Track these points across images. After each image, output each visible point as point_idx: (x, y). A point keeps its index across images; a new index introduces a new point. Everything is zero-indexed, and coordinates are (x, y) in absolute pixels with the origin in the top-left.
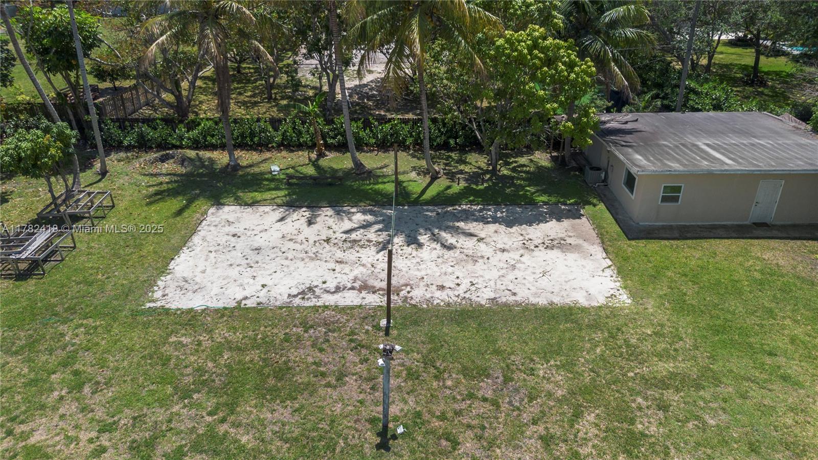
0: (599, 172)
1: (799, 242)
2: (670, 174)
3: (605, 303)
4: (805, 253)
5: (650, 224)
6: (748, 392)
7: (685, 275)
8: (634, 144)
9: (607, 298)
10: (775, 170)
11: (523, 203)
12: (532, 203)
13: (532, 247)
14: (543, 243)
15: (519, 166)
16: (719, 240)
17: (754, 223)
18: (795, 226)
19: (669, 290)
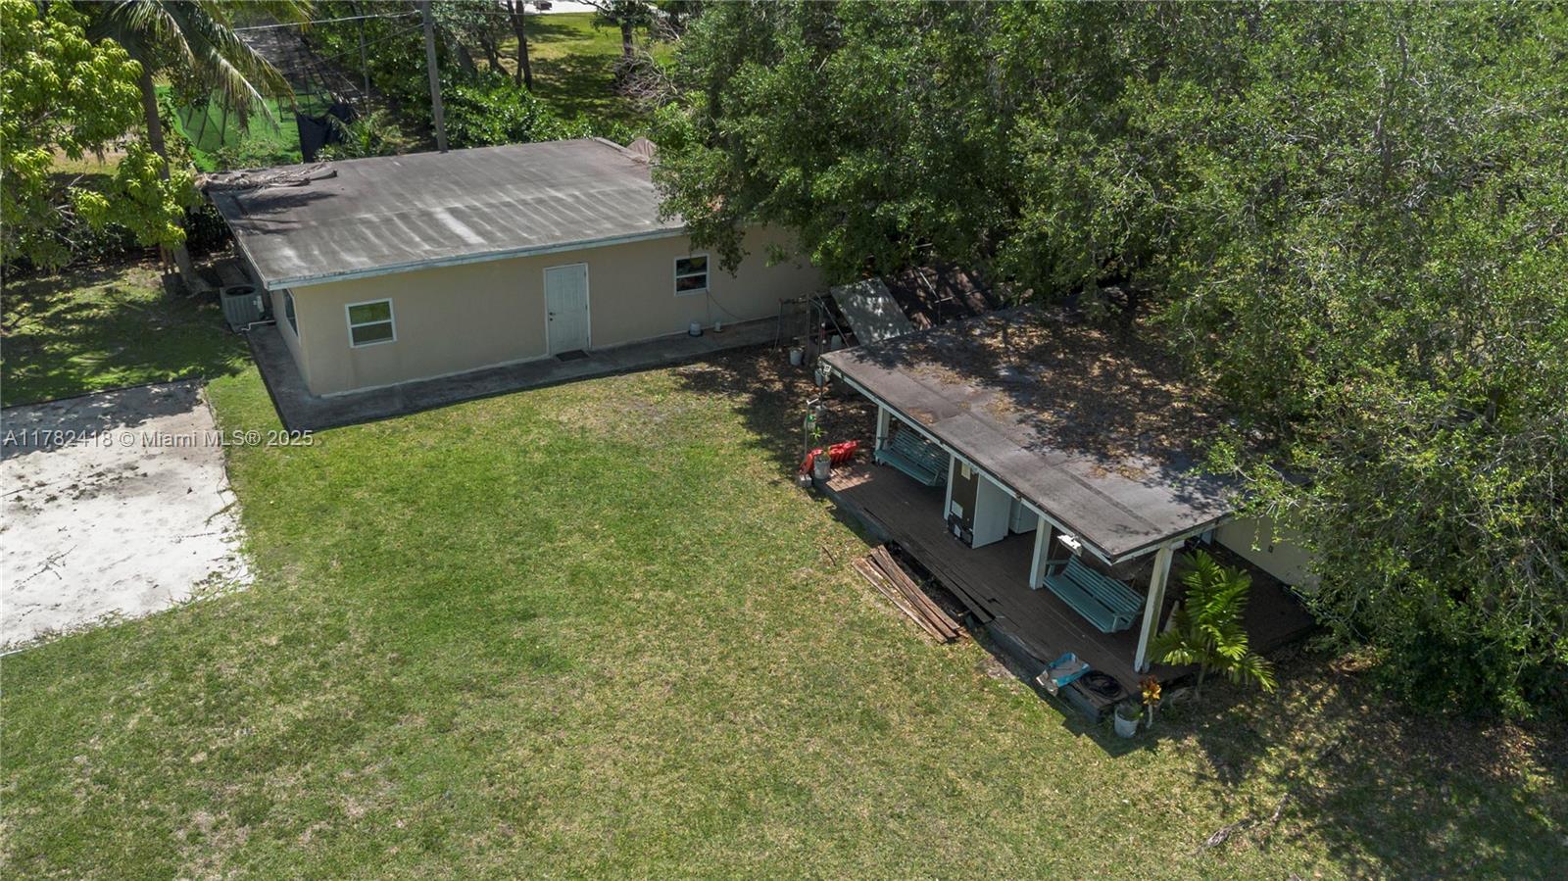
0: (247, 296)
1: (632, 377)
2: (344, 281)
3: (189, 597)
4: (639, 395)
5: (346, 393)
6: (456, 714)
7: (393, 490)
8: (295, 225)
9: (197, 584)
10: (554, 246)
11: (49, 398)
12: (73, 392)
13: (40, 504)
14: (74, 487)
15: (70, 310)
16: (483, 401)
17: (557, 355)
18: (631, 349)
19: (349, 531)
